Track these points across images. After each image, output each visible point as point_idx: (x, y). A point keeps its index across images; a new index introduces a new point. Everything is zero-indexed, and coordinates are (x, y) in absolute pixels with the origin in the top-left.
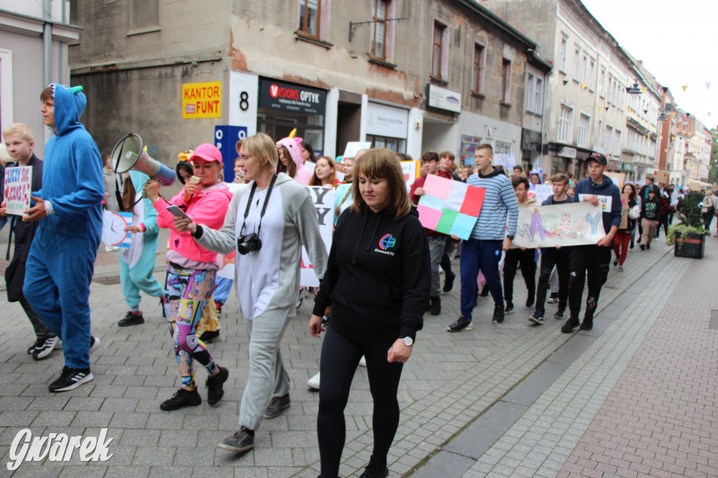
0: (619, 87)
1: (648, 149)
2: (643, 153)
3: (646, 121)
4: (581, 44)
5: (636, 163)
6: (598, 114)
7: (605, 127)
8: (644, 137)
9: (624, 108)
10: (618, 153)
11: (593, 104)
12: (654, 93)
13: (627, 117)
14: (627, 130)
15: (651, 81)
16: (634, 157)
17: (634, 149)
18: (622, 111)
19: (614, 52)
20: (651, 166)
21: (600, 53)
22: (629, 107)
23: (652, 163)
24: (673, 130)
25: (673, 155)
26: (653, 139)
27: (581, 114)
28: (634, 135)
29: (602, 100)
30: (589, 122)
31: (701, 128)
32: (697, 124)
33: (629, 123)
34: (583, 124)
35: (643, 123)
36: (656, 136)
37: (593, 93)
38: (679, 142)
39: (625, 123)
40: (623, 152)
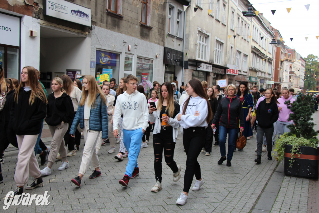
0: (245, 25)
1: (267, 68)
2: (263, 71)
3: (265, 50)
5: (259, 77)
6: (231, 41)
7: (235, 52)
8: (264, 59)
9: (250, 41)
10: (247, 70)
11: (226, 34)
12: (269, 32)
13: (252, 46)
14: (252, 54)
15: (268, 25)
16: (258, 73)
17: (257, 68)
18: (248, 42)
20: (269, 79)
22: (253, 40)
23: (270, 77)
24: (282, 57)
25: (283, 73)
26: (270, 63)
27: (216, 40)
28: (257, 58)
29: (232, 32)
30: (223, 47)
31: (299, 58)
32: (296, 55)
33: (253, 50)
34: (218, 48)
35: (263, 51)
36: (272, 60)
37: (225, 26)
38: (286, 65)
39: (250, 50)
40: (250, 70)
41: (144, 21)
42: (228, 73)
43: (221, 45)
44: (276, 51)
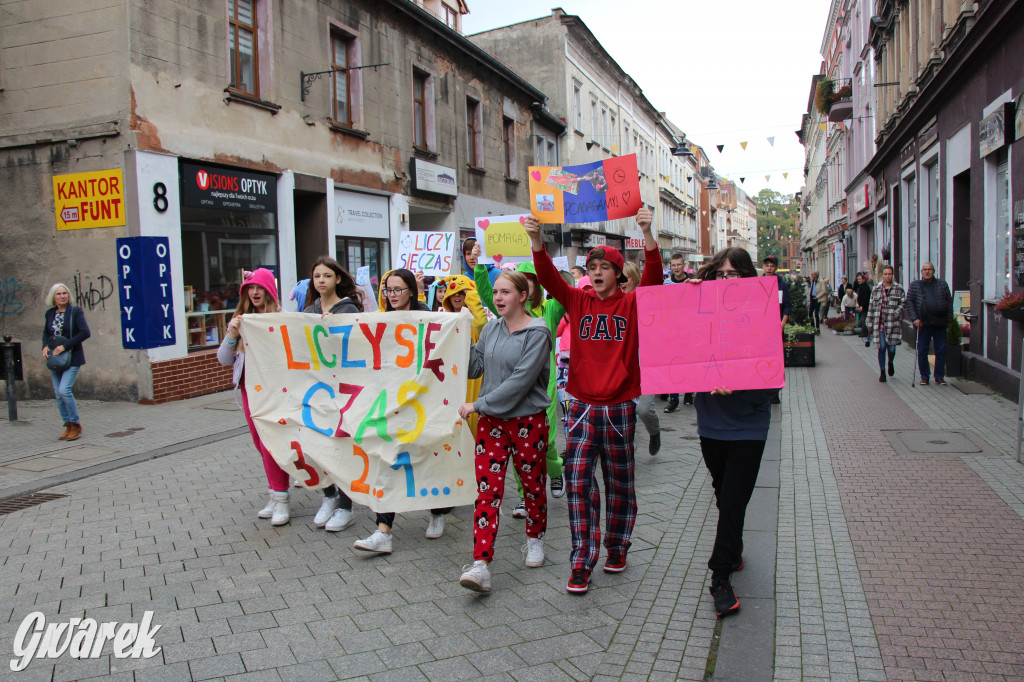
0: (647, 148)
1: (688, 229)
2: (683, 235)
3: (682, 192)
4: (598, 93)
8: (681, 212)
9: (656, 176)
13: (660, 188)
14: (661, 203)
16: (673, 240)
17: (672, 230)
18: (653, 181)
19: (636, 102)
20: (693, 252)
21: (621, 104)
22: (661, 175)
23: (694, 247)
24: (713, 202)
25: (716, 235)
26: (692, 216)
28: (669, 211)
31: (743, 197)
32: (737, 193)
33: (663, 196)
35: (678, 195)
36: (695, 211)
38: (721, 215)
39: (657, 196)
40: (661, 236)
42: (628, 247)
44: (700, 191)
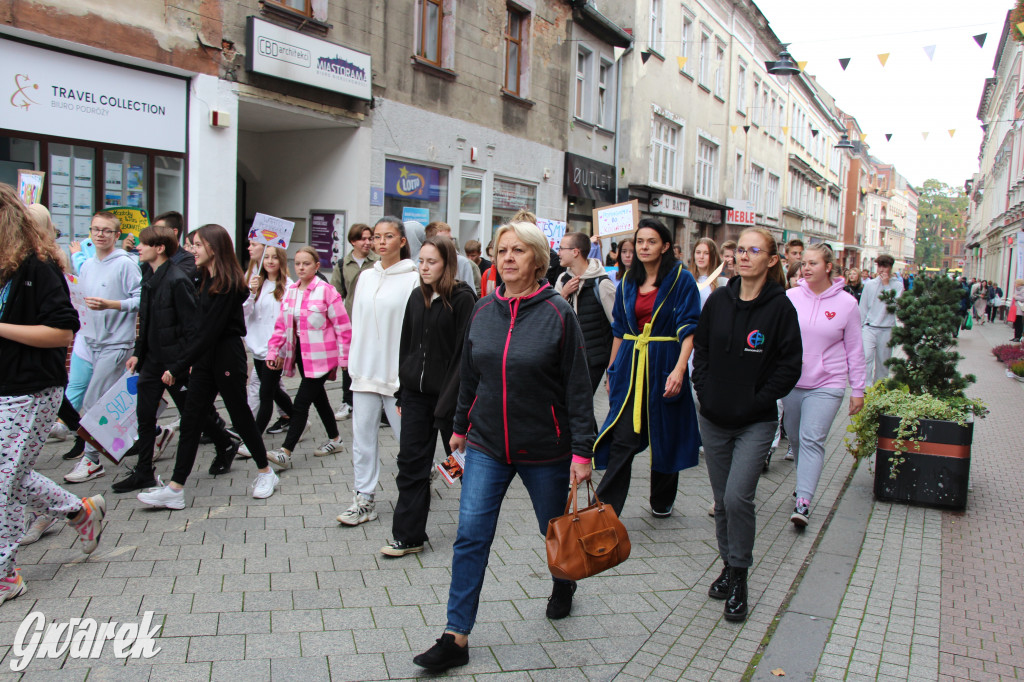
0: (774, 101)
1: (826, 211)
2: (818, 216)
3: (822, 166)
4: (697, 9)
5: (807, 232)
6: (736, 141)
7: (749, 168)
8: (819, 188)
9: (785, 139)
10: (776, 214)
11: (724, 122)
12: (833, 121)
13: (790, 154)
14: (790, 173)
15: (830, 106)
16: (804, 221)
17: (803, 209)
18: (780, 144)
20: (833, 238)
21: (736, 34)
22: (793, 139)
23: (833, 233)
24: (864, 184)
25: (865, 222)
26: (835, 198)
27: (700, 137)
28: (802, 185)
29: (740, 118)
30: (717, 155)
31: (904, 185)
32: (897, 180)
33: (793, 165)
34: (705, 157)
35: (816, 168)
36: (838, 191)
37: (723, 102)
38: (873, 203)
39: (786, 164)
40: (785, 213)
41: (511, 88)
42: (730, 221)
43: (711, 149)
44: (848, 168)
